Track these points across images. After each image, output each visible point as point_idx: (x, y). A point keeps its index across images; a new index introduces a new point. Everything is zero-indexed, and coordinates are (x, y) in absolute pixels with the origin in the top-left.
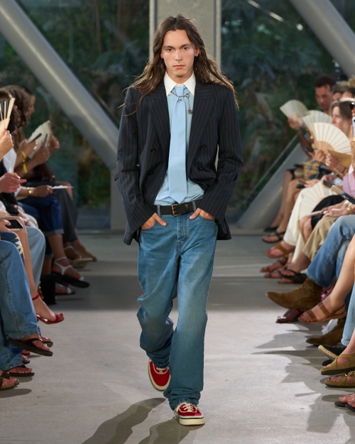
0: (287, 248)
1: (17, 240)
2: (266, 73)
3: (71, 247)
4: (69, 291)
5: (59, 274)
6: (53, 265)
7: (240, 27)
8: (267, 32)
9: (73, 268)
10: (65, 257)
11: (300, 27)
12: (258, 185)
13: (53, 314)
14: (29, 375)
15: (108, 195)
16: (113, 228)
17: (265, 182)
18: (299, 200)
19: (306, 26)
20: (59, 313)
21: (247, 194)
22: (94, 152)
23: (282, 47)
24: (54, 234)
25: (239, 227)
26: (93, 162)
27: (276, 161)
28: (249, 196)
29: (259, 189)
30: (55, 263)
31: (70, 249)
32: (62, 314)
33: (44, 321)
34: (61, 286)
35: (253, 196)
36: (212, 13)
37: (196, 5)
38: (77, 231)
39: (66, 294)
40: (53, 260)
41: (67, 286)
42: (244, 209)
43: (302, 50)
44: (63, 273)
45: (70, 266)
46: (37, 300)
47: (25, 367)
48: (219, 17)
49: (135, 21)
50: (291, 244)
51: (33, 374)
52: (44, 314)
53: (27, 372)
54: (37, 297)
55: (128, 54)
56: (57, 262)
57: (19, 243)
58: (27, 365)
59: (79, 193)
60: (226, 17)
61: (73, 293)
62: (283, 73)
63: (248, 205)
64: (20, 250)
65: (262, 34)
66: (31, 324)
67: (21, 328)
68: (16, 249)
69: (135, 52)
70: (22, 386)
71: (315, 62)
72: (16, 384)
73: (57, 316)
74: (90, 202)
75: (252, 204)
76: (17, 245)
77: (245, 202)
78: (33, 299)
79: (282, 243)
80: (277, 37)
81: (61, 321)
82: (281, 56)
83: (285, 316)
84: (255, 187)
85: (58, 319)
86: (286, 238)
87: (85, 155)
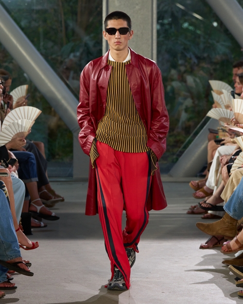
0: (209, 192)
1: (4, 186)
2: (190, 59)
3: (46, 191)
4: (42, 224)
5: (35, 212)
6: (30, 205)
7: (170, 24)
8: (191, 28)
9: (45, 207)
10: (40, 199)
11: (215, 24)
12: (185, 144)
13: (30, 242)
14: (13, 288)
15: (72, 151)
16: (75, 177)
17: (190, 142)
18: (216, 155)
19: (221, 23)
20: (35, 242)
21: (177, 150)
22: (60, 119)
23: (202, 39)
24: (31, 181)
25: (171, 176)
26: (59, 127)
27: (199, 126)
28: (178, 153)
29: (185, 147)
30: (32, 203)
31: (45, 192)
32: (37, 242)
33: (23, 248)
34: (36, 221)
35: (182, 153)
36: (150, 14)
37: (137, 7)
38: (49, 180)
39: (40, 227)
40: (30, 201)
41: (40, 221)
42: (175, 162)
43: (218, 42)
44: (38, 211)
45: (43, 205)
46: (18, 231)
47: (10, 282)
48: (155, 16)
49: (91, 20)
50: (211, 188)
51: (16, 287)
52: (24, 243)
53: (11, 286)
54: (18, 229)
55: (86, 45)
56: (33, 203)
57: (6, 188)
58: (11, 281)
59: (49, 150)
60: (160, 17)
61: (45, 226)
62: (204, 59)
63: (177, 159)
64: (6, 194)
65: (187, 29)
66: (16, 250)
67: (8, 253)
68: (3, 193)
69: (91, 44)
70: (7, 296)
71: (227, 51)
72: (3, 295)
73: (33, 244)
74: (57, 157)
75: (180, 159)
76: (4, 190)
77: (175, 157)
78: (16, 231)
79: (205, 187)
80: (198, 32)
81: (36, 247)
82: (202, 46)
83: (206, 243)
84: (183, 146)
85: (34, 246)
86: (207, 184)
87: (53, 122)
